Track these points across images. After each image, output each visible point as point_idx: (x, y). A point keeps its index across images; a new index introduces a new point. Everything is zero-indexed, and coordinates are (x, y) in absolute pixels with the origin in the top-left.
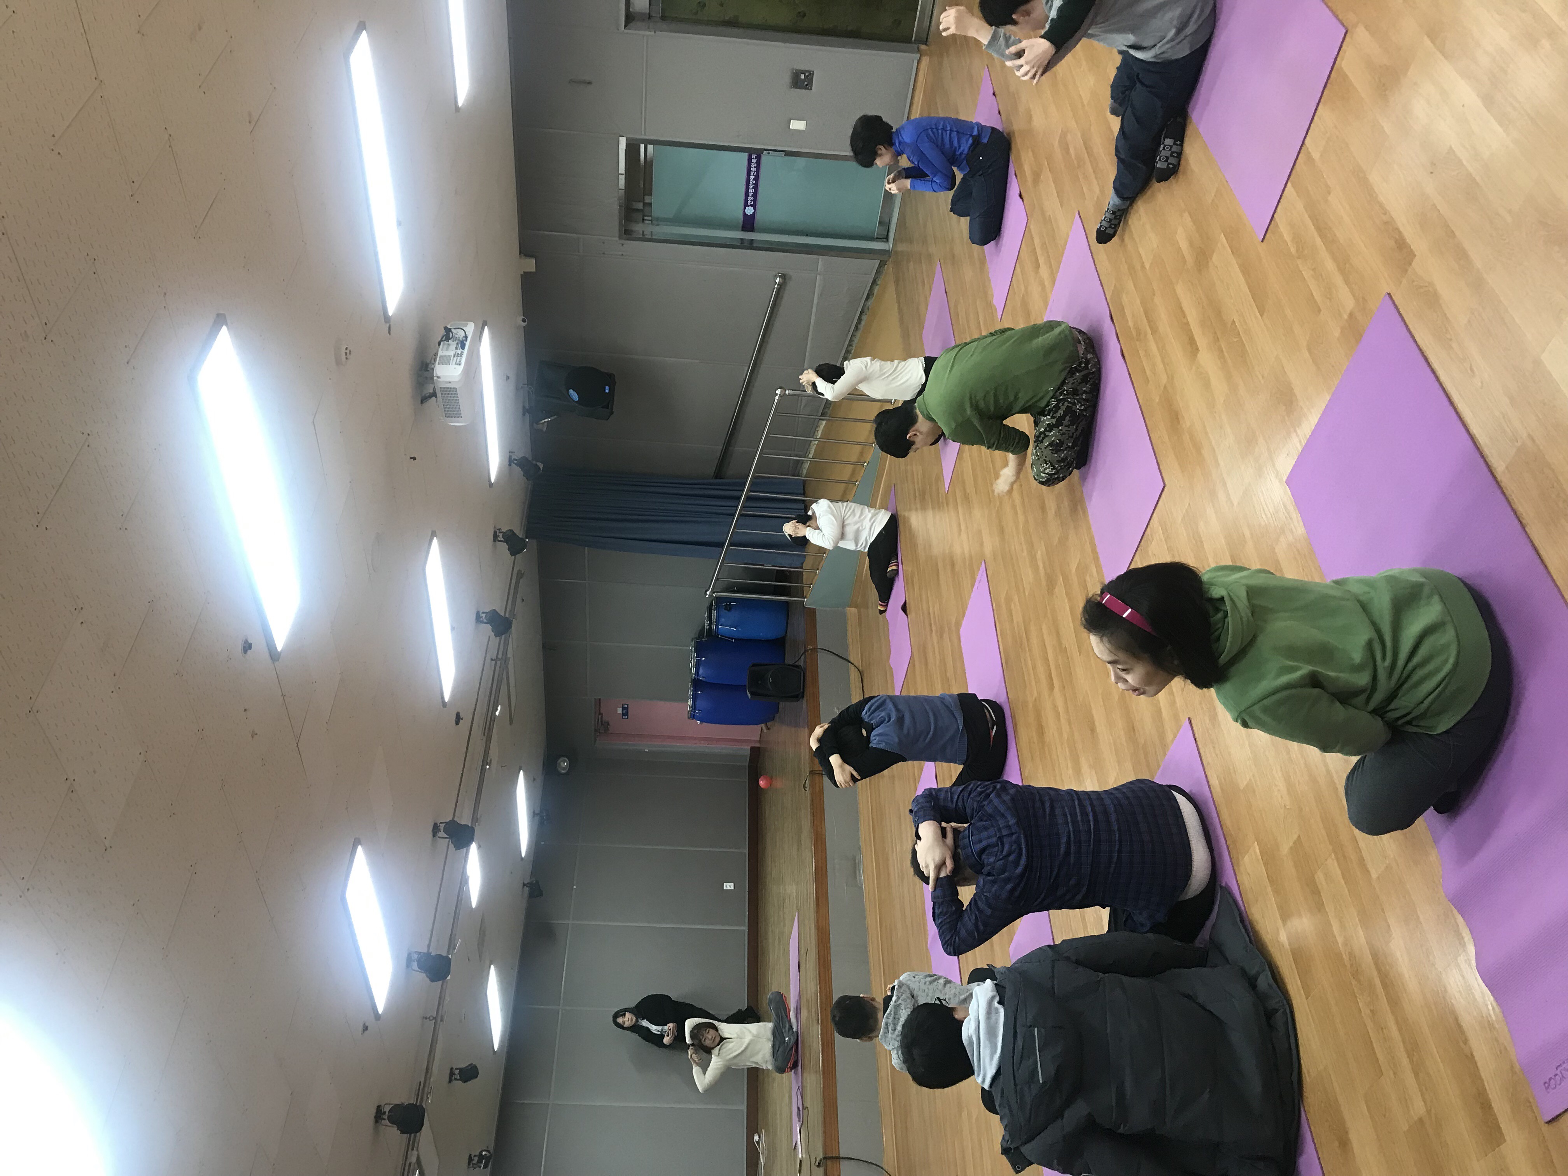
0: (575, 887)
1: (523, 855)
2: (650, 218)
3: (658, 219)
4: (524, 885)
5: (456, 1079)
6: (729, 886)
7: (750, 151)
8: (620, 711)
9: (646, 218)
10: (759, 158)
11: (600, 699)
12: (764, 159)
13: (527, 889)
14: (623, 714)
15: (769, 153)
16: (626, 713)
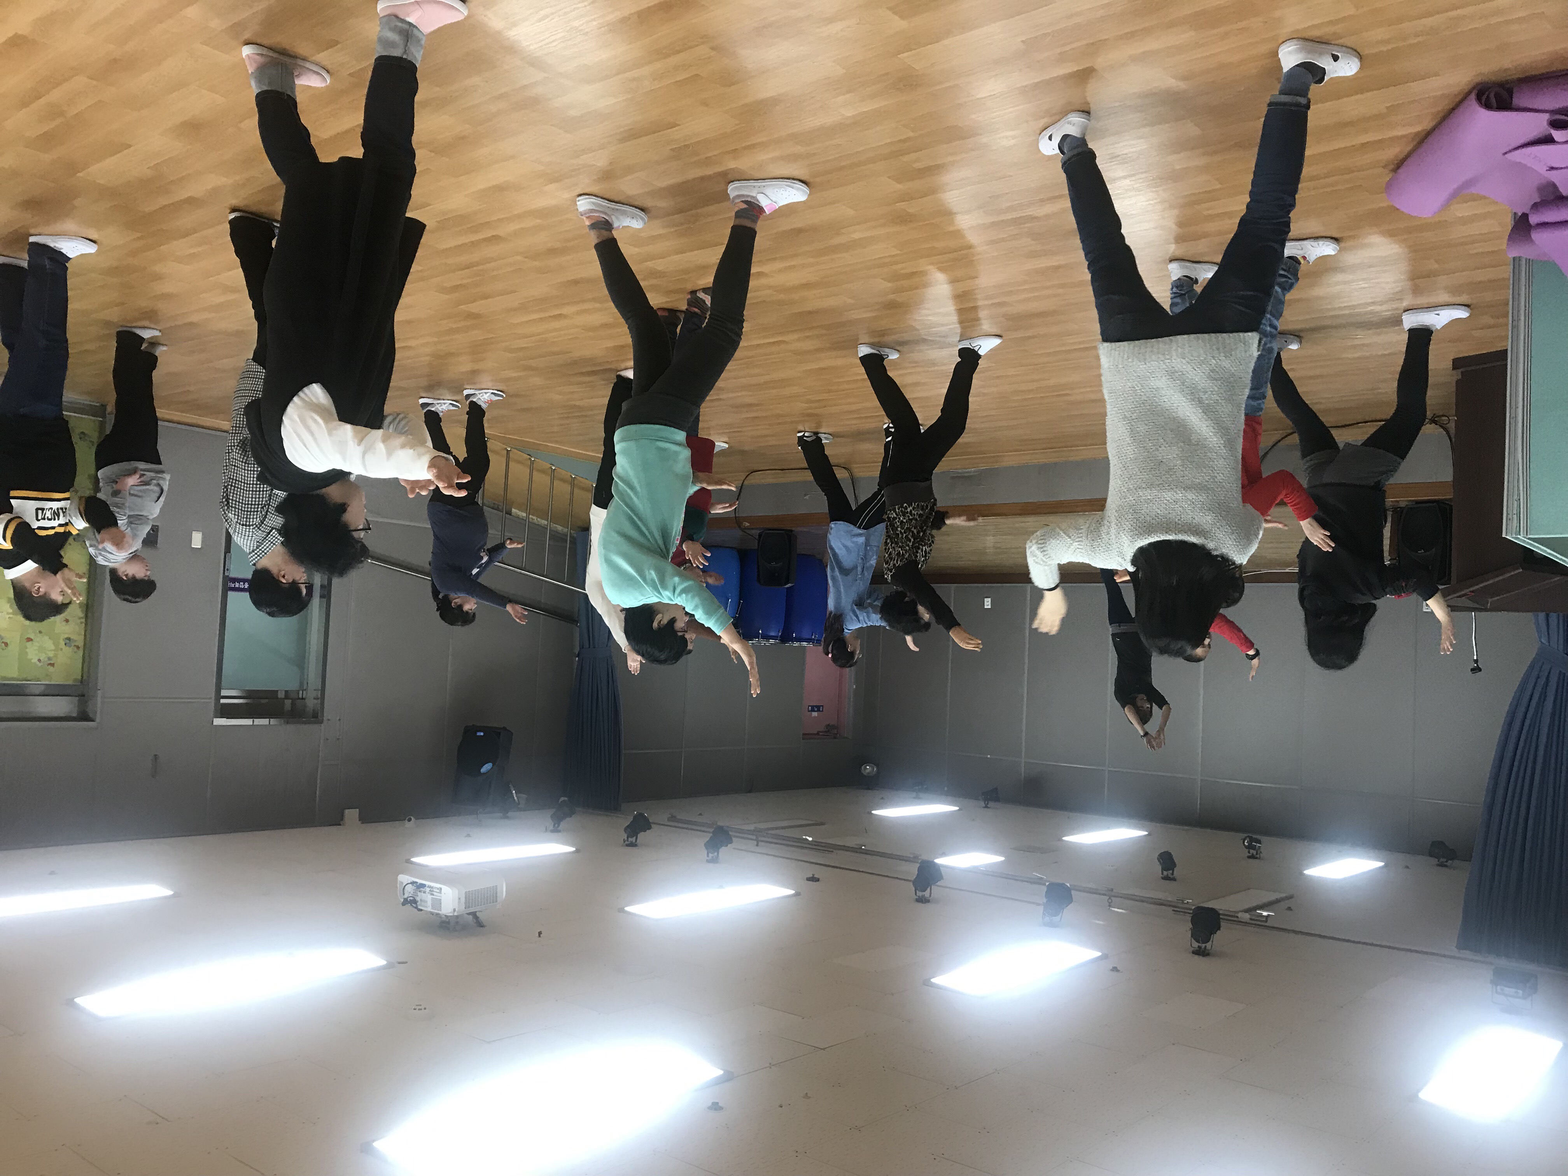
0: (989, 756)
1: (957, 808)
2: (301, 692)
3: (301, 684)
4: (986, 807)
5: (1173, 874)
6: (988, 603)
7: (226, 589)
8: (815, 714)
9: (300, 696)
10: (234, 580)
11: (804, 734)
12: (233, 574)
13: (991, 804)
14: (819, 710)
15: (228, 570)
16: (817, 708)
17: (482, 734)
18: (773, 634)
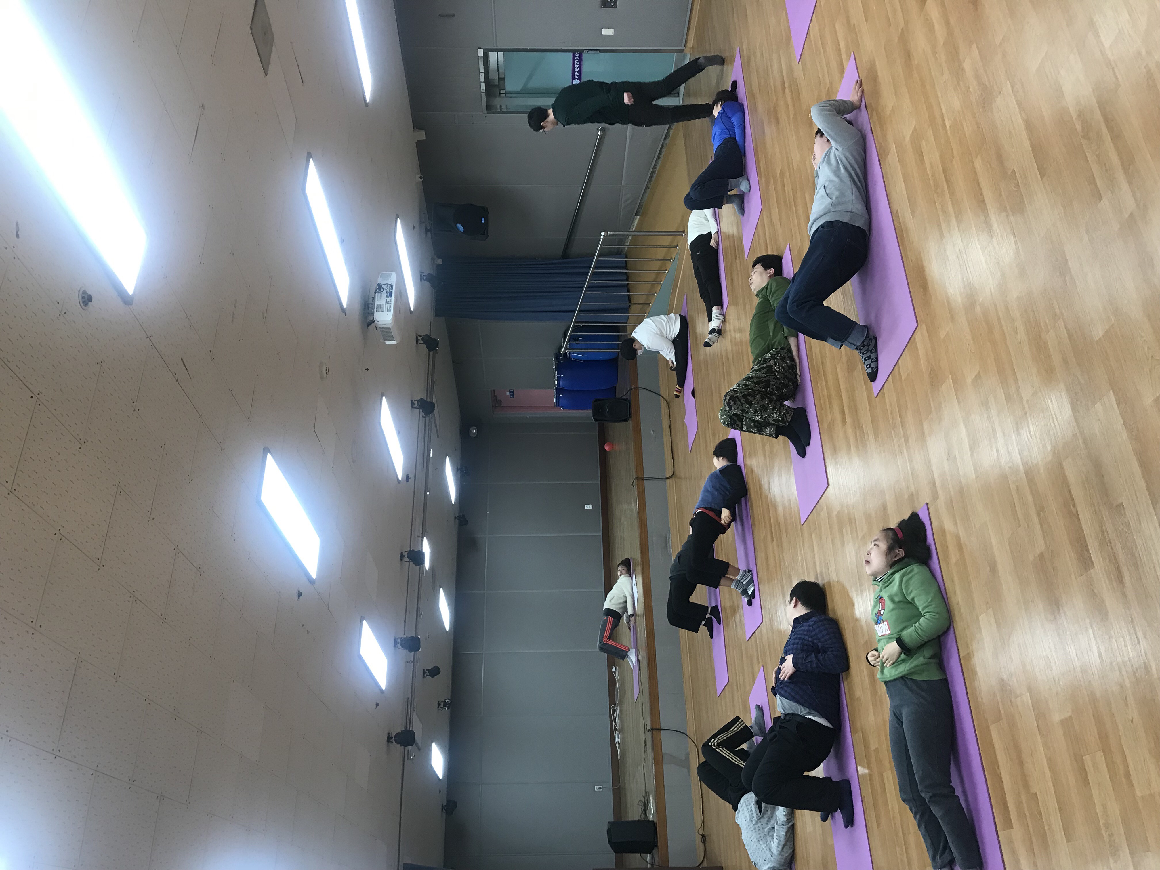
0: (488, 512)
1: (453, 503)
2: (504, 92)
3: (510, 93)
4: (455, 518)
5: (427, 675)
6: (588, 507)
7: (574, 51)
8: (508, 393)
9: (502, 92)
10: (581, 56)
11: (494, 390)
12: (585, 55)
13: (457, 521)
14: (510, 395)
15: (588, 52)
16: (512, 394)
17: (483, 222)
18: (561, 383)
